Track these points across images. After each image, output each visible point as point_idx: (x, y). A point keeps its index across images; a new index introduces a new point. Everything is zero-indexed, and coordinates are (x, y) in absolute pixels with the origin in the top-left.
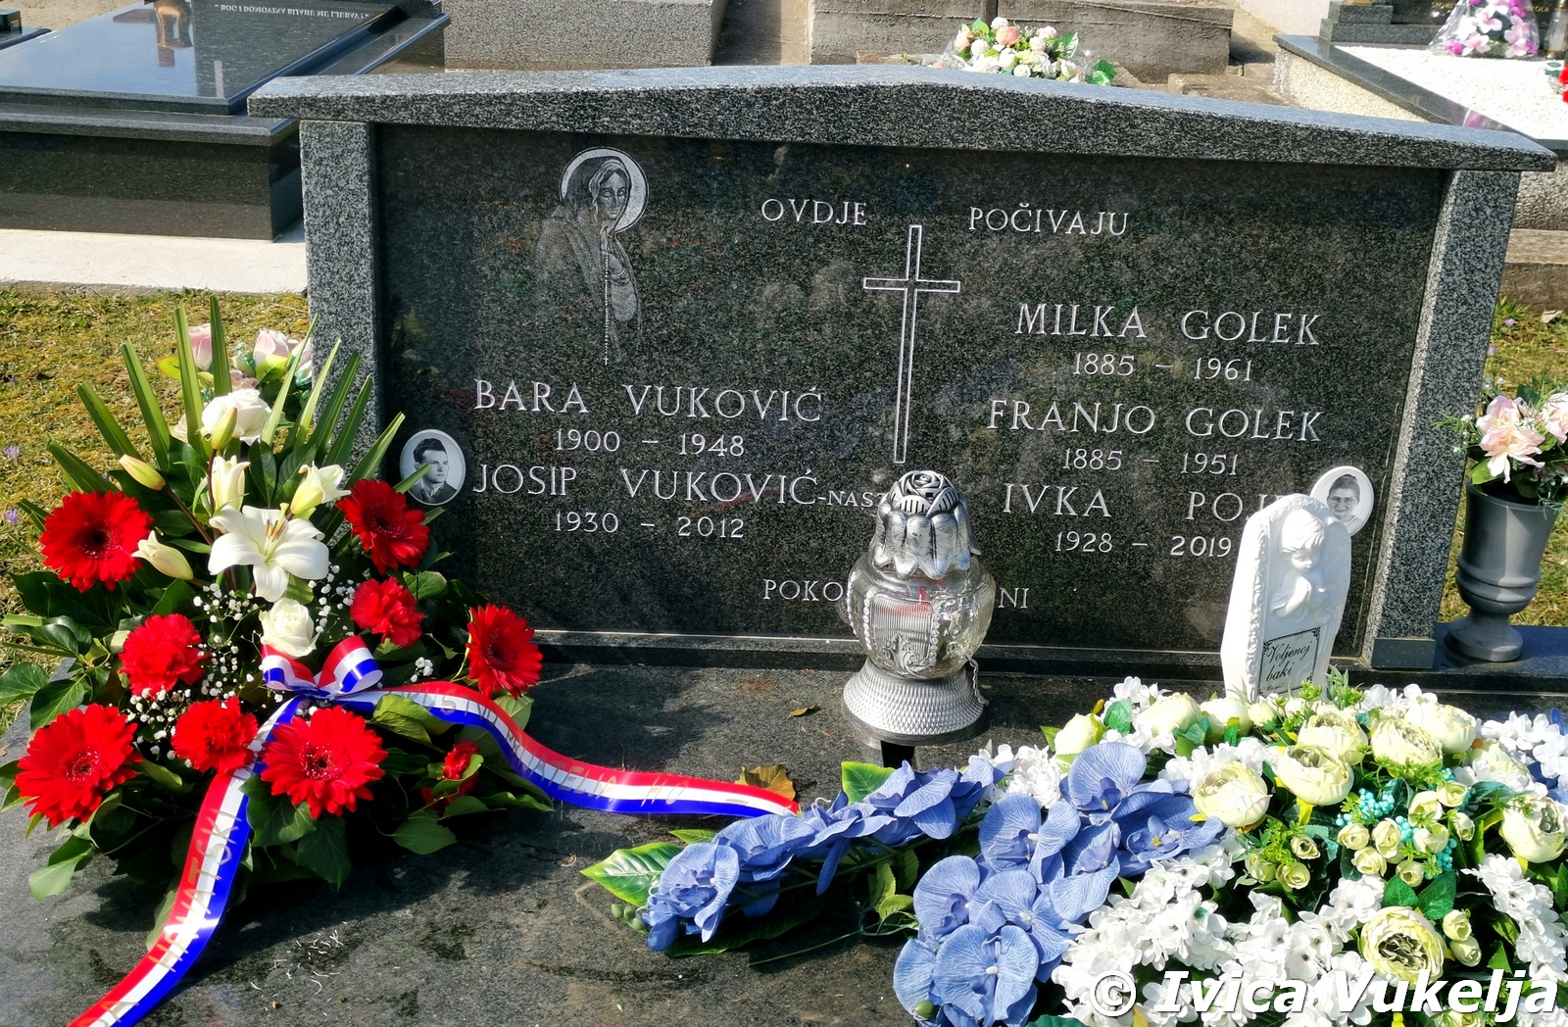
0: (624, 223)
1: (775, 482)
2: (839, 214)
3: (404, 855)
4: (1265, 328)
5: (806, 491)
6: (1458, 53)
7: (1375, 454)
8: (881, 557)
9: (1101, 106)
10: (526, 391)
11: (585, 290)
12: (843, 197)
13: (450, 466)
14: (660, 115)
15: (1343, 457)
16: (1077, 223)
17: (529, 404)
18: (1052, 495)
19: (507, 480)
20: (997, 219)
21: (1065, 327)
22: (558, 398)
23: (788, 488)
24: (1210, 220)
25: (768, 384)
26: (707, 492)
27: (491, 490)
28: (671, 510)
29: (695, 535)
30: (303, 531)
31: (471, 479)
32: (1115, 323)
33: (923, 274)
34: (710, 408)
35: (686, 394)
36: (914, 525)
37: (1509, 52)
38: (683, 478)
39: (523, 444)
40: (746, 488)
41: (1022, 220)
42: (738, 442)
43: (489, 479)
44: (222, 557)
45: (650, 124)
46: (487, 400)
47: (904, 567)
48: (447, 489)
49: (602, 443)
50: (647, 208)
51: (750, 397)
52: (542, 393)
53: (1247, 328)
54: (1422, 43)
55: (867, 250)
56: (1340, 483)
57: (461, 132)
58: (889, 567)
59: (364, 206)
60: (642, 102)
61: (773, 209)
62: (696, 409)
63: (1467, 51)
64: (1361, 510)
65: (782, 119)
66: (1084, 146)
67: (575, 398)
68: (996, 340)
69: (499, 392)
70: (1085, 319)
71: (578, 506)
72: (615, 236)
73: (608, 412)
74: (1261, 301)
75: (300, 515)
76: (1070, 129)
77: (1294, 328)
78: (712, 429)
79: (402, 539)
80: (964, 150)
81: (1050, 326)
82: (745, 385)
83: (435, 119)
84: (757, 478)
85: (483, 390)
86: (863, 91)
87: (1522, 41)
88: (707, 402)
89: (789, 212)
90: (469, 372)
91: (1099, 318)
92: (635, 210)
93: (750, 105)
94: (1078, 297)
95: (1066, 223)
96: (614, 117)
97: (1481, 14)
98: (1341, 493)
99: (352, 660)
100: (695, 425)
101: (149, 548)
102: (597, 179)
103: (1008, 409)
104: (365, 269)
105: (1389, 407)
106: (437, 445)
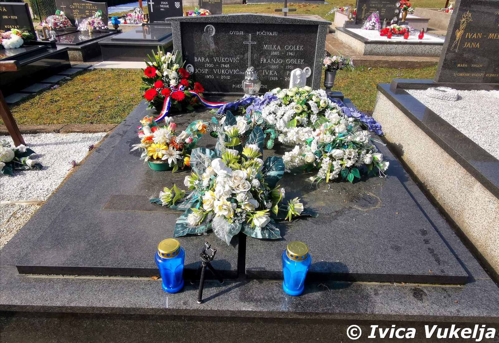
0: (212, 35)
1: (233, 71)
2: (240, 33)
3: (188, 110)
4: (296, 47)
5: (237, 72)
6: (366, 29)
7: (311, 66)
8: (246, 78)
9: (272, 17)
10: (201, 58)
11: (208, 44)
12: (240, 31)
13: (192, 69)
14: (216, 19)
15: (307, 66)
16: (271, 34)
17: (202, 60)
18: (269, 72)
19: (199, 71)
20: (260, 33)
21: (270, 48)
22: (205, 60)
23: (235, 72)
24: (288, 33)
25: (232, 57)
26: (225, 72)
27: (197, 72)
28: (221, 75)
29: (223, 78)
30: (174, 72)
31: (195, 71)
32: (276, 47)
33: (252, 41)
34: (225, 61)
35: (221, 59)
36: (250, 73)
37: (375, 29)
38: (222, 70)
39: (201, 66)
40: (230, 72)
41: (264, 33)
42: (228, 65)
43: (197, 71)
44: (165, 74)
45: (215, 21)
46: (196, 60)
47: (249, 79)
48: (192, 72)
49: (211, 66)
50: (215, 33)
51: (230, 59)
52: (203, 59)
53: (294, 48)
54: (360, 28)
55: (244, 38)
56: (307, 69)
57: (192, 23)
58: (247, 79)
59: (180, 33)
60: (214, 18)
61: (231, 32)
62: (223, 61)
63: (368, 29)
64: (310, 73)
65: (232, 20)
66: (271, 22)
67: (207, 60)
68: (261, 50)
69: (198, 59)
70: (273, 47)
71: (208, 75)
72: (211, 37)
73: (212, 62)
74: (295, 44)
75: (174, 70)
76: (269, 20)
77: (300, 48)
78: (225, 64)
79: (186, 75)
80: (255, 24)
81: (268, 48)
82: (229, 57)
83: (188, 21)
84: (231, 70)
85: (196, 58)
86: (242, 15)
87: (378, 27)
88: (224, 60)
89: (233, 33)
90: (194, 56)
91: (274, 47)
92: (214, 33)
93: (228, 18)
94: (271, 44)
95: (269, 34)
96: (210, 20)
97: (371, 22)
98: (307, 71)
99: (181, 87)
100: (223, 63)
101: (157, 72)
102: (209, 29)
103: (263, 60)
104: (180, 42)
105: (312, 58)
106: (190, 66)
